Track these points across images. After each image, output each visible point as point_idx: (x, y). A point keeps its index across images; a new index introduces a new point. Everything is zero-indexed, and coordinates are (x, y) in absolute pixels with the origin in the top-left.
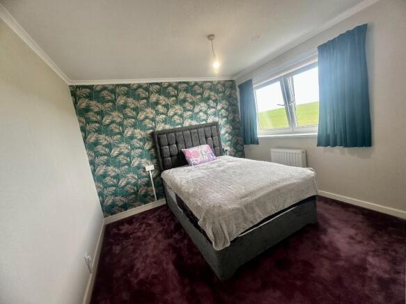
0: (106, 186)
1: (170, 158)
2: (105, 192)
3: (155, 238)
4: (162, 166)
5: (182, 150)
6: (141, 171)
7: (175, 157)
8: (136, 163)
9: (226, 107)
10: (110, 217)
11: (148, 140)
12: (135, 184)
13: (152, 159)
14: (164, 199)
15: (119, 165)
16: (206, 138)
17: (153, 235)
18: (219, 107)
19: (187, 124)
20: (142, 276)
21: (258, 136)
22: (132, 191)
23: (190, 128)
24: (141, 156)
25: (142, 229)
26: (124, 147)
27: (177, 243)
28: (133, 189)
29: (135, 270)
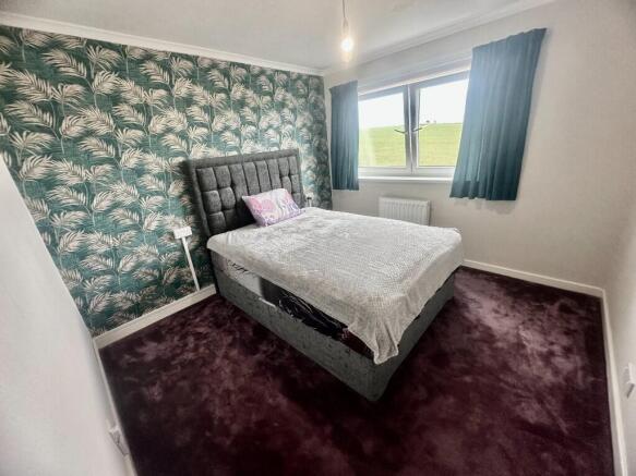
0: (89, 275)
1: (221, 213)
2: (88, 286)
3: (226, 356)
4: (206, 228)
5: (245, 198)
6: (165, 238)
7: (231, 211)
8: (152, 223)
9: (309, 125)
10: (106, 333)
11: (175, 177)
12: (155, 266)
13: (185, 214)
14: (213, 285)
15: (115, 229)
16: (281, 177)
17: (220, 353)
18: (299, 123)
19: (247, 149)
20: (235, 428)
21: (360, 177)
22: (149, 278)
23: (254, 158)
24: (163, 210)
25: (191, 346)
26: (123, 191)
27: (273, 359)
28: (152, 275)
29: (216, 422)
